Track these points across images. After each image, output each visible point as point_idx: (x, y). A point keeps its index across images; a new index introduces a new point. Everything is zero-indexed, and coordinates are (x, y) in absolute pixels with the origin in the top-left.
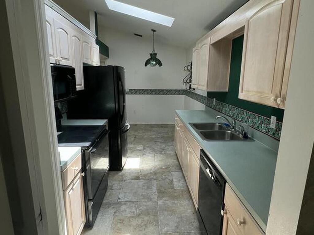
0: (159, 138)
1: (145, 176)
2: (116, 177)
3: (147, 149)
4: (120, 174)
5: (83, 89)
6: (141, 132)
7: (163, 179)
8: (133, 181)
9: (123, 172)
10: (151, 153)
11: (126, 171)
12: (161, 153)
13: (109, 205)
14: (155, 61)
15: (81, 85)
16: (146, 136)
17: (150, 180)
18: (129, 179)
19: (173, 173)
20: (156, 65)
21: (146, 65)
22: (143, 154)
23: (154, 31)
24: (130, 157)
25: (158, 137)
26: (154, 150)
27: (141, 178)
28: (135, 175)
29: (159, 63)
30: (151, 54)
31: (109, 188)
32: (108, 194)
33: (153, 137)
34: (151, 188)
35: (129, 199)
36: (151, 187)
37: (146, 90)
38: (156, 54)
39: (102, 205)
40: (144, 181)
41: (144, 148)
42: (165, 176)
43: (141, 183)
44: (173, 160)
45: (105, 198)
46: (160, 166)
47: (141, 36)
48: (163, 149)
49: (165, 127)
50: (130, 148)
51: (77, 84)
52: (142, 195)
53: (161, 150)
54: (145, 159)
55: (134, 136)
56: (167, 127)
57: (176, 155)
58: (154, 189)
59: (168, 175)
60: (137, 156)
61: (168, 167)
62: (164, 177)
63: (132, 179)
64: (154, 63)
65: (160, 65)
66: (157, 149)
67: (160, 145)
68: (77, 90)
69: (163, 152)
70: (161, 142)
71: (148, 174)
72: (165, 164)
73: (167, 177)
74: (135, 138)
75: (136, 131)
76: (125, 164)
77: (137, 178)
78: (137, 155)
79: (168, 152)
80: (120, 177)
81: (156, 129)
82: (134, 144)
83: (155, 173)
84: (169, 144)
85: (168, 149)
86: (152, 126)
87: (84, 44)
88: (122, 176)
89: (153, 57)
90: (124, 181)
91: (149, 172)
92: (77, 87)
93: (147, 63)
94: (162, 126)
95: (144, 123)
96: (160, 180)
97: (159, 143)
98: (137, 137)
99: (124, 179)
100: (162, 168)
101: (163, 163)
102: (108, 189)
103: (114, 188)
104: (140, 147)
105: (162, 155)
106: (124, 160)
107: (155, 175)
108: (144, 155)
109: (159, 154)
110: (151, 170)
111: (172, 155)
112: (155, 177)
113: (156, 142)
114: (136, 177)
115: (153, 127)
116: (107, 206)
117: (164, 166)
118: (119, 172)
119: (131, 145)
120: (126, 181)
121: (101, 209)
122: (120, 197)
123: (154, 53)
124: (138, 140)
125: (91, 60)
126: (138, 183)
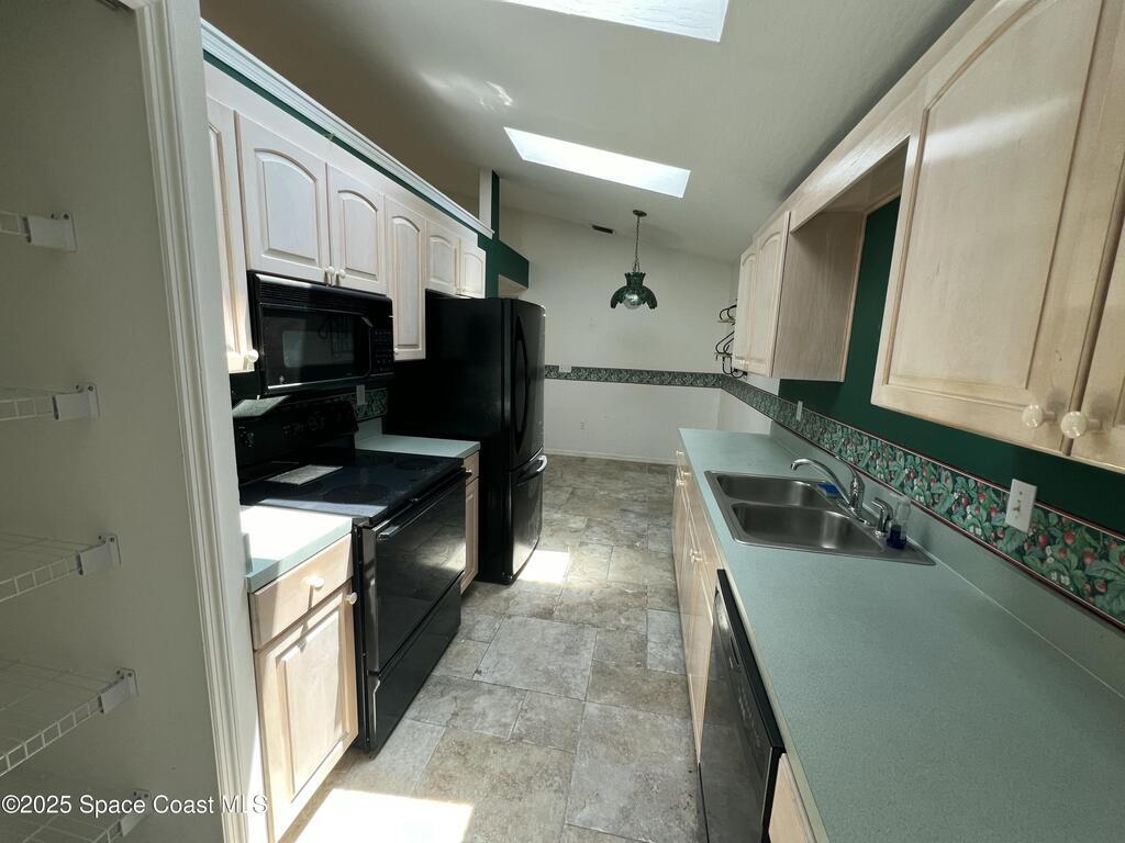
0: (636, 500)
1: (570, 609)
2: (491, 601)
3: (595, 529)
4: (505, 592)
5: (422, 356)
6: (593, 479)
7: (618, 629)
8: (533, 620)
9: (514, 588)
10: (604, 541)
11: (522, 588)
12: (631, 546)
13: (448, 684)
14: (638, 295)
15: (416, 346)
16: (602, 493)
17: (580, 625)
18: (522, 615)
19: (653, 614)
20: (639, 304)
21: (613, 305)
22: (582, 544)
23: (640, 214)
24: (546, 547)
25: (635, 497)
26: (613, 533)
27: (556, 613)
28: (541, 602)
29: (649, 299)
30: (628, 276)
31: (463, 630)
32: (453, 649)
33: (621, 496)
34: (577, 654)
35: (507, 678)
36: (578, 648)
37: (615, 370)
38: (643, 275)
39: (427, 683)
40: (564, 628)
41: (588, 527)
42: (628, 619)
43: (553, 630)
44: (661, 573)
45: (443, 661)
46: (620, 585)
47: (610, 231)
48: (640, 536)
49: (659, 473)
50: (550, 523)
51: (395, 343)
52: (546, 672)
53: (634, 537)
54: (582, 557)
55: (570, 490)
56: (666, 473)
57: (672, 557)
58: (586, 658)
59: (636, 619)
60: (564, 547)
61: (641, 593)
62: (623, 622)
63: (533, 616)
64: (635, 298)
65: (653, 304)
66: (622, 532)
67: (634, 521)
68: (397, 358)
69: (638, 544)
70: (640, 515)
71: (581, 603)
72: (635, 582)
73: (633, 623)
74: (572, 493)
75: (580, 475)
76: (525, 564)
77: (547, 614)
78: (563, 542)
79: (652, 546)
80: (503, 604)
81: (632, 474)
82: (566, 512)
83: (601, 607)
84: (662, 522)
85: (655, 535)
86: (624, 466)
87: (433, 240)
88: (507, 600)
89: (632, 281)
90: (510, 617)
91: (584, 600)
92: (396, 350)
93: (617, 299)
94: (653, 468)
95: (604, 455)
96: (608, 631)
97: (633, 515)
98: (579, 492)
99: (511, 610)
100: (622, 593)
101: (629, 578)
102: (459, 634)
103: (474, 635)
104: (578, 522)
105: (632, 553)
106: (520, 553)
107: (597, 612)
108: (584, 547)
109: (625, 548)
110: (591, 594)
111: (660, 556)
112: (596, 619)
113: (625, 510)
114: (544, 609)
115: (627, 469)
116: (439, 688)
117: (631, 586)
118: (501, 586)
119: (556, 513)
120: (513, 619)
121: (420, 695)
122: (482, 668)
123: (637, 271)
124: (577, 501)
125: (455, 285)
126: (544, 629)
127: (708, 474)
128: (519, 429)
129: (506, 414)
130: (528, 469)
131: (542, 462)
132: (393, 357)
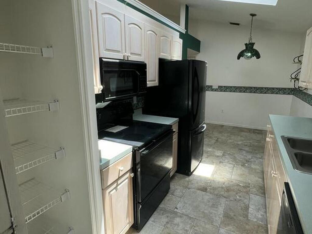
0: (246, 145)
1: (214, 189)
2: (182, 181)
3: (227, 156)
4: (187, 179)
5: (157, 85)
6: (226, 135)
7: (236, 200)
8: (198, 191)
9: (191, 177)
10: (231, 162)
11: (194, 178)
12: (243, 165)
13: (165, 211)
14: (251, 53)
15: (155, 81)
16: (230, 141)
17: (219, 196)
18: (194, 188)
19: (252, 196)
20: (251, 57)
21: (239, 58)
22: (220, 162)
23: (253, 15)
24: (205, 162)
25: (246, 144)
27: (208, 190)
28: (202, 184)
29: (257, 55)
30: (246, 44)
31: (171, 191)
32: (167, 198)
33: (240, 143)
34: (217, 208)
35: (188, 213)
36: (217, 205)
38: (254, 44)
39: (158, 209)
40: (211, 196)
41: (223, 155)
42: (240, 197)
43: (207, 197)
44: (257, 179)
45: (163, 202)
46: (237, 182)
47: (238, 24)
48: (247, 161)
49: (258, 133)
50: (207, 152)
51: (148, 80)
52: (203, 212)
53: (245, 161)
54: (220, 168)
55: (216, 139)
56: (262, 134)
57: (263, 172)
58: (221, 210)
59: (243, 197)
60: (213, 163)
61: (247, 186)
62: (238, 197)
63: (199, 189)
64: (249, 54)
65: (258, 57)
66: (239, 159)
67: (244, 154)
68: (148, 86)
69: (246, 165)
70: (247, 152)
71: (219, 187)
72: (245, 181)
73: (242, 199)
74: (217, 140)
75: (221, 132)
76: (196, 168)
77: (204, 189)
78: (212, 161)
79: (253, 166)
80: (186, 183)
81: (246, 134)
82: (214, 148)
83: (228, 190)
84: (259, 156)
85: (255, 161)
86: (241, 130)
87: (162, 38)
88: (188, 182)
89: (248, 47)
90: (189, 189)
91: (221, 186)
92: (148, 83)
93: (240, 55)
94: (256, 131)
95: (231, 124)
96: (231, 200)
97: (244, 152)
98: (219, 140)
99: (190, 186)
100: (238, 185)
101: (241, 179)
102: (169, 193)
103: (175, 194)
104: (219, 153)
105: (243, 169)
106: (194, 164)
107: (226, 191)
108: (221, 164)
109: (240, 166)
110: (224, 184)
111: (257, 171)
112: (226, 194)
113: (241, 149)
114: (204, 187)
115: (243, 131)
116: (162, 212)
117: (242, 183)
118: (187, 176)
119: (210, 148)
120: (190, 190)
121: (155, 213)
122: (178, 206)
123: (251, 42)
124: (219, 144)
125: (170, 55)
126: (203, 195)
127: (283, 137)
128: (195, 113)
129: (189, 107)
130: (198, 130)
131: (204, 127)
132: (146, 86)
